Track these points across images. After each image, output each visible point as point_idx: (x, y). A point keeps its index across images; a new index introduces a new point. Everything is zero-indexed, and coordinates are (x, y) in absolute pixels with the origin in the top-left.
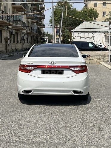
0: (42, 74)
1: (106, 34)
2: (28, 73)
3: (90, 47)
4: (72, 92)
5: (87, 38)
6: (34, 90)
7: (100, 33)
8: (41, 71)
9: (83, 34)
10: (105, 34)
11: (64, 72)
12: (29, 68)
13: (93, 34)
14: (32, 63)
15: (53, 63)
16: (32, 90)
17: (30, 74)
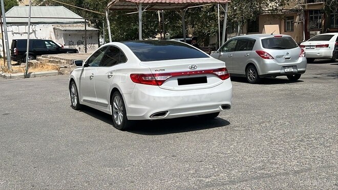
0: (179, 84)
1: (55, 26)
2: (158, 85)
3: (48, 48)
4: (220, 107)
5: (24, 33)
6: (170, 110)
7: (46, 25)
8: (177, 81)
9: (16, 27)
10: (53, 27)
11: (207, 79)
12: (159, 78)
13: (34, 26)
14: (164, 70)
15: (194, 67)
16: (167, 111)
17: (163, 86)
